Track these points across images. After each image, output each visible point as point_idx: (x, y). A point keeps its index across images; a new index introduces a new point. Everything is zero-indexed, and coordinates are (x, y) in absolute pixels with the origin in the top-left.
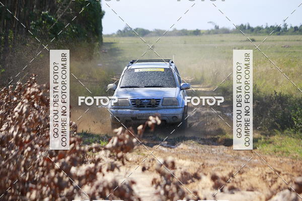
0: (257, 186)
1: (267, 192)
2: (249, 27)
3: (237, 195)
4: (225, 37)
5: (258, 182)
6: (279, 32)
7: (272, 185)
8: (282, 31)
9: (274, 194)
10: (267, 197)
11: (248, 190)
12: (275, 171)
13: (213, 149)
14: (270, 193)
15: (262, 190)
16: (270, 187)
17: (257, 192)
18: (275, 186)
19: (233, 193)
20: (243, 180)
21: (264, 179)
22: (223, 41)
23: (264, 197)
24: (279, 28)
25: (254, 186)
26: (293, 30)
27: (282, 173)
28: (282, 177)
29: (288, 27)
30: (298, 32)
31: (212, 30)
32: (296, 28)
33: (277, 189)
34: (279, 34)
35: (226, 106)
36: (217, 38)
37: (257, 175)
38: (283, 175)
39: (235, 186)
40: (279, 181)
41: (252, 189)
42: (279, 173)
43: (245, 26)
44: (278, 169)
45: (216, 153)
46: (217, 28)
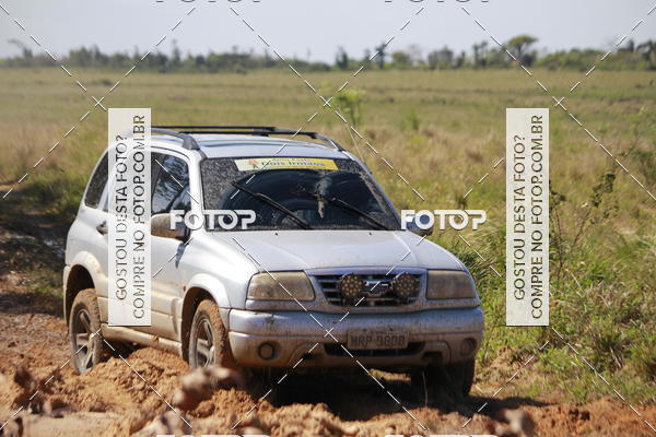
0: (111, 401)
1: (134, 414)
2: (99, 55)
3: (69, 421)
4: (45, 74)
5: (114, 393)
6: (161, 67)
7: (145, 398)
8: (170, 66)
9: (148, 418)
10: (134, 424)
11: (91, 410)
12: (152, 367)
13: (17, 320)
14: (139, 416)
15: (124, 409)
16: (141, 402)
17: (112, 414)
18: (150, 402)
19: (62, 417)
20: (82, 388)
21: (127, 384)
22: (40, 83)
23: (126, 425)
24: (162, 59)
25: (106, 402)
26: (193, 63)
27: (167, 371)
28: (167, 381)
29: (183, 57)
30: (203, 67)
31: (18, 59)
32: (200, 60)
33: (155, 408)
34: (163, 72)
35: (48, 226)
36: (27, 75)
37: (113, 376)
38: (169, 376)
39: (66, 399)
40: (160, 390)
41: (101, 407)
42: (161, 371)
43: (91, 52)
44: (158, 365)
45: (24, 329)
46: (28, 53)
